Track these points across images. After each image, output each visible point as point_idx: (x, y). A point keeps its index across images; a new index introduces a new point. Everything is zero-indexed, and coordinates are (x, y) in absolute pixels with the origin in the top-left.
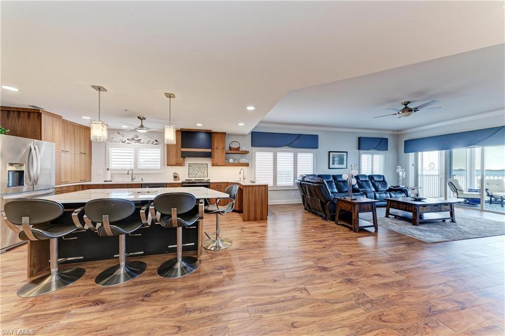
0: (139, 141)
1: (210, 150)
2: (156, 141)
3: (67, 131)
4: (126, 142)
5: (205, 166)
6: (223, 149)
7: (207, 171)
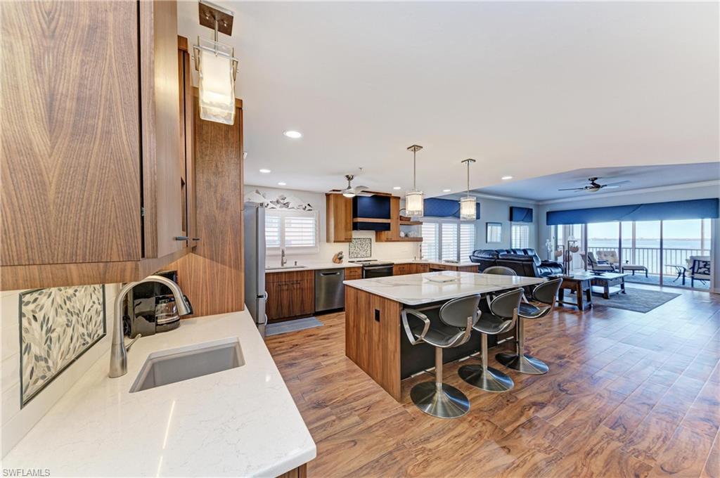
0: (286, 205)
1: (387, 221)
2: (309, 205)
4: (269, 207)
5: (368, 241)
6: (398, 218)
7: (371, 248)
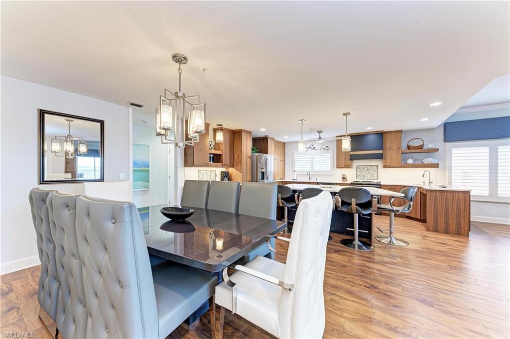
0: (314, 148)
1: (381, 152)
2: (327, 146)
5: (374, 167)
6: (399, 148)
7: (378, 173)
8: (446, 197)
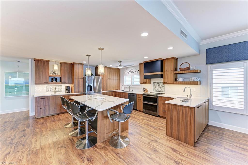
0: (132, 71)
2: (138, 70)
3: (111, 71)
4: (128, 73)
5: (162, 84)
6: (172, 70)
7: (164, 87)
8: (178, 110)
